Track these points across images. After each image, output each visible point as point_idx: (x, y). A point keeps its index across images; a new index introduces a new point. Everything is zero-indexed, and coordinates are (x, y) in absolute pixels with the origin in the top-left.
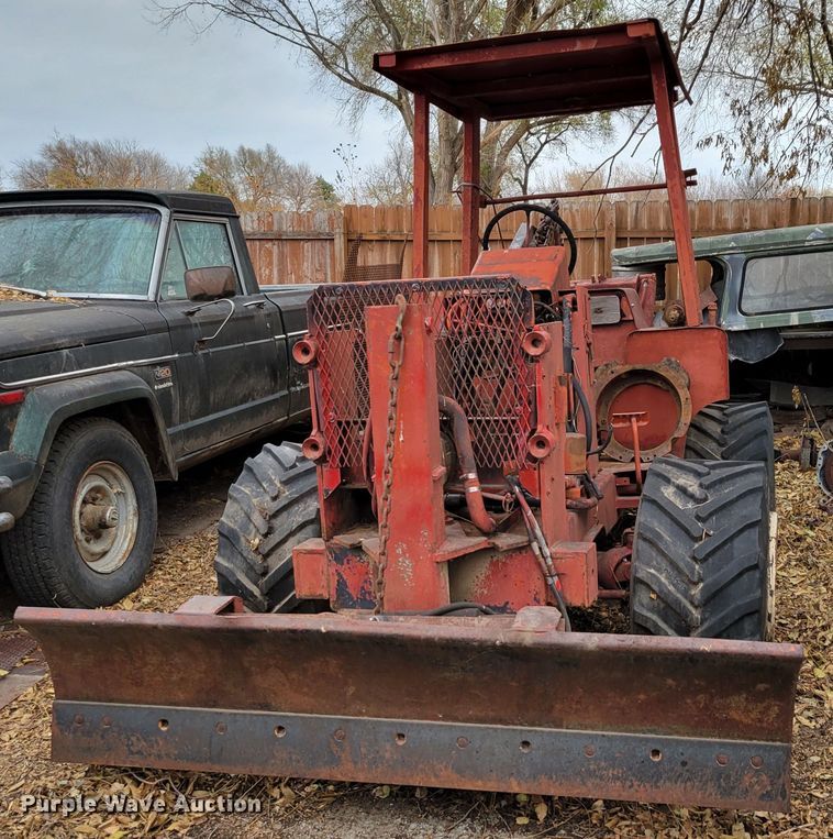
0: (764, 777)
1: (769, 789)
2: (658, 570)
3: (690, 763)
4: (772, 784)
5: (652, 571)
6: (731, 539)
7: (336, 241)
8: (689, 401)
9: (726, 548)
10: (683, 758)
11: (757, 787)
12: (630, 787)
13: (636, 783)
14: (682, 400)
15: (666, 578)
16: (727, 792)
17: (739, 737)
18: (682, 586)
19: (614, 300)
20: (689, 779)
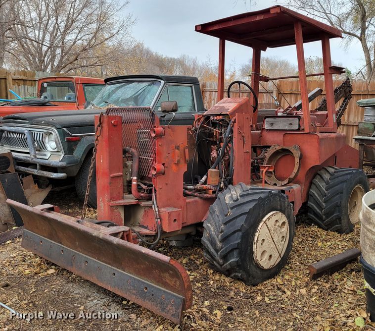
0: (174, 308)
1: (175, 313)
2: (212, 225)
3: (154, 295)
4: (176, 311)
5: (209, 225)
6: (236, 217)
7: (274, 93)
8: (298, 163)
9: (234, 221)
10: (153, 293)
11: (171, 311)
12: (138, 298)
13: (139, 298)
14: (296, 162)
15: (214, 229)
16: (163, 310)
17: (170, 290)
18: (217, 233)
19: (296, 120)
20: (153, 301)
